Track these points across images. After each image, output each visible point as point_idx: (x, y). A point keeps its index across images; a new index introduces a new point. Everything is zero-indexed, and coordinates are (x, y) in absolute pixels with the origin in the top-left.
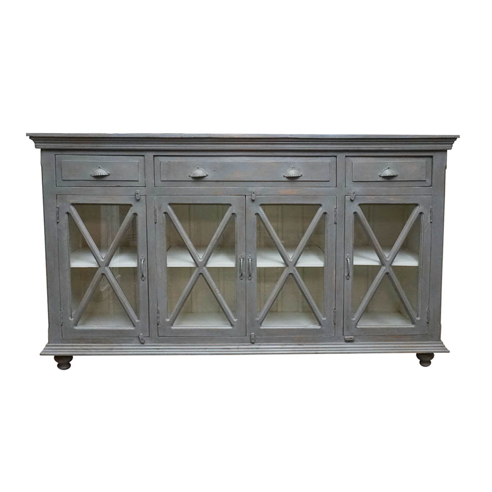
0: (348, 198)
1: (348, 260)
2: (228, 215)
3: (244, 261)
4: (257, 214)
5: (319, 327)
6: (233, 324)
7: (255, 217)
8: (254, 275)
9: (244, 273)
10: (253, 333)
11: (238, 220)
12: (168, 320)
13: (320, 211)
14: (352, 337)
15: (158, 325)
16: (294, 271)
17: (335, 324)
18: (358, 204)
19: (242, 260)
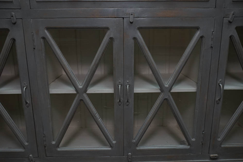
0: (226, 20)
1: (221, 85)
2: (106, 39)
3: (122, 87)
4: (135, 39)
5: (189, 147)
6: (112, 145)
7: (132, 41)
8: (132, 100)
9: (122, 99)
10: (130, 154)
11: (116, 44)
12: (54, 143)
13: (198, 34)
14: (217, 155)
15: (45, 147)
16: (169, 96)
17: (202, 144)
18: (235, 27)
19: (120, 86)
